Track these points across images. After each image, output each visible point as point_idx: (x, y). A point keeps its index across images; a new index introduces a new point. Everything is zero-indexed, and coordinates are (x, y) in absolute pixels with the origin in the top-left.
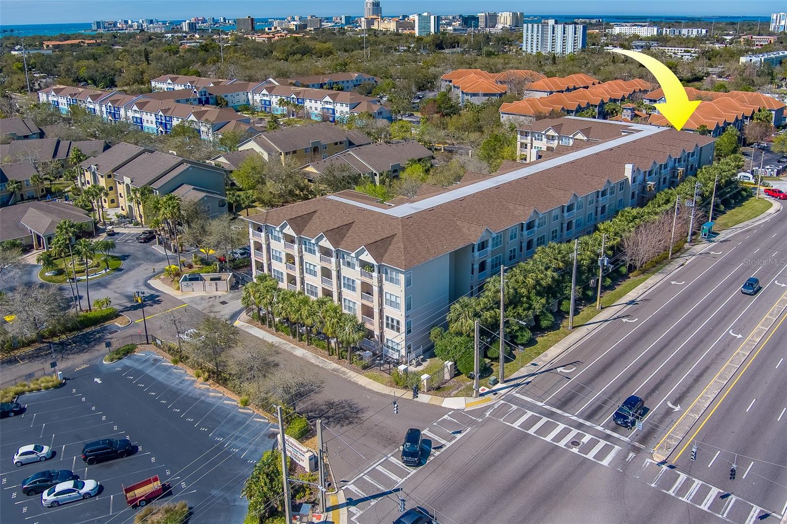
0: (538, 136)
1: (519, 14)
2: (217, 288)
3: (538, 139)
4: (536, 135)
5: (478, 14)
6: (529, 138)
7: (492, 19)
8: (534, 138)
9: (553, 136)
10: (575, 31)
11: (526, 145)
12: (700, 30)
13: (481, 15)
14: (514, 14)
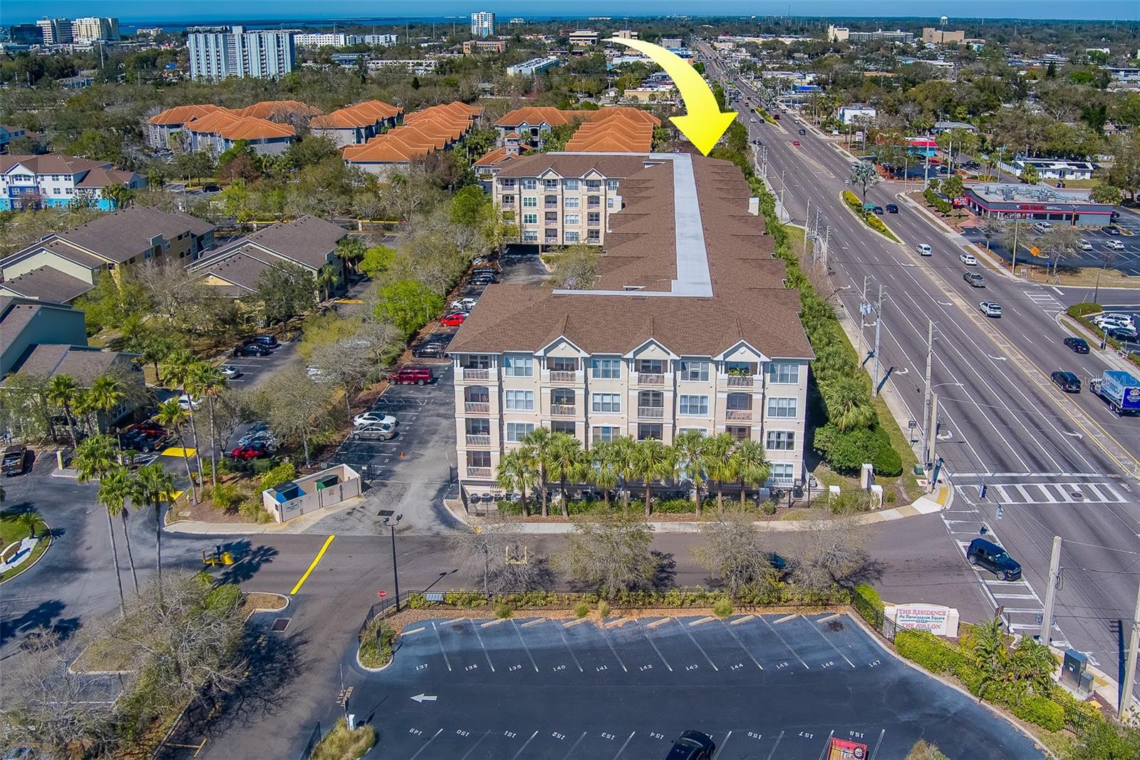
0: (529, 182)
1: (110, 20)
2: (342, 497)
3: (530, 187)
4: (526, 182)
5: (38, 22)
6: (516, 186)
7: (64, 31)
8: (522, 187)
9: (554, 180)
10: (261, 42)
11: (513, 198)
12: (388, 35)
13: (45, 24)
14: (103, 21)
